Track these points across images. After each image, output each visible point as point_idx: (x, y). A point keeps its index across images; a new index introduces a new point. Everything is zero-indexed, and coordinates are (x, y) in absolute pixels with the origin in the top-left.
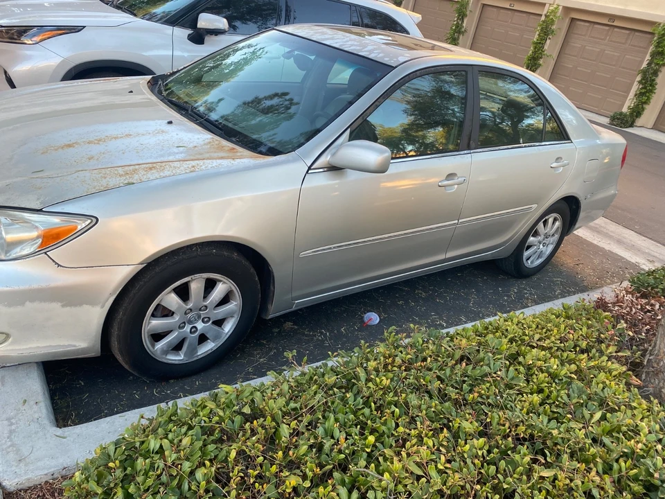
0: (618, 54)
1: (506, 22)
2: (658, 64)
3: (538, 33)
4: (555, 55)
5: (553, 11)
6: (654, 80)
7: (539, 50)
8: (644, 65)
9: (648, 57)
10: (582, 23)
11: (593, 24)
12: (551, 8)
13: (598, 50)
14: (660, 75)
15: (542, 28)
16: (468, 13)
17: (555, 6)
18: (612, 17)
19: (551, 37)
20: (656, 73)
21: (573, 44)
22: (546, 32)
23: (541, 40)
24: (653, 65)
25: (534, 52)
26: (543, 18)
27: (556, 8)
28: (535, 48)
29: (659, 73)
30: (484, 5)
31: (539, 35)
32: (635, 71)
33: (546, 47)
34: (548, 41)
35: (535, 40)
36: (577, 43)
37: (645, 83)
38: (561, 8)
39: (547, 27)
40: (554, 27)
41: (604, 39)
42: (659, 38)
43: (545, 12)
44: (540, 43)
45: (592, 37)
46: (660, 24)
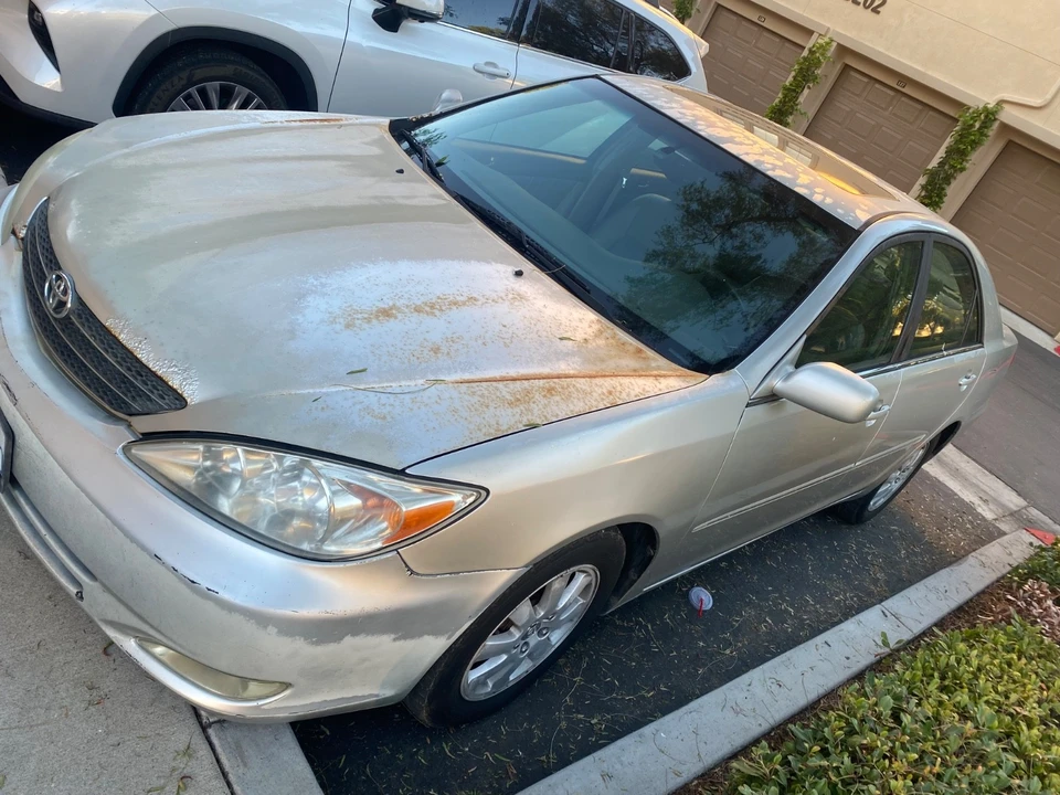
0: (900, 137)
1: (747, 42)
2: (953, 167)
3: (793, 74)
4: (811, 114)
5: (822, 46)
6: (943, 189)
7: (790, 101)
8: (934, 164)
9: (941, 153)
10: (858, 76)
11: (873, 81)
12: (820, 41)
13: (873, 123)
14: (954, 184)
15: (801, 68)
16: (693, 12)
17: (827, 40)
18: (904, 79)
19: (811, 85)
20: (948, 179)
21: (838, 104)
22: (806, 75)
23: (797, 86)
24: (946, 167)
25: (783, 102)
26: (805, 53)
27: (827, 44)
28: (785, 96)
29: (952, 180)
30: (719, 6)
31: (795, 78)
32: (919, 168)
33: (801, 99)
34: (806, 91)
35: (787, 84)
36: (844, 104)
37: (932, 191)
38: (834, 44)
39: (808, 69)
40: (818, 72)
41: (885, 109)
42: (963, 129)
43: (809, 45)
44: (794, 91)
45: (868, 101)
46: (969, 108)
